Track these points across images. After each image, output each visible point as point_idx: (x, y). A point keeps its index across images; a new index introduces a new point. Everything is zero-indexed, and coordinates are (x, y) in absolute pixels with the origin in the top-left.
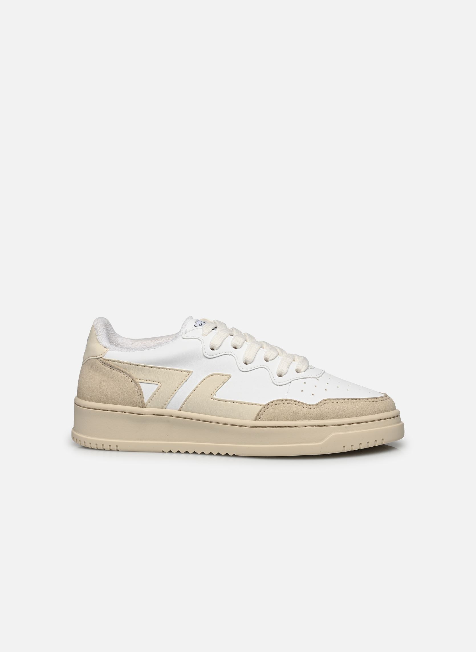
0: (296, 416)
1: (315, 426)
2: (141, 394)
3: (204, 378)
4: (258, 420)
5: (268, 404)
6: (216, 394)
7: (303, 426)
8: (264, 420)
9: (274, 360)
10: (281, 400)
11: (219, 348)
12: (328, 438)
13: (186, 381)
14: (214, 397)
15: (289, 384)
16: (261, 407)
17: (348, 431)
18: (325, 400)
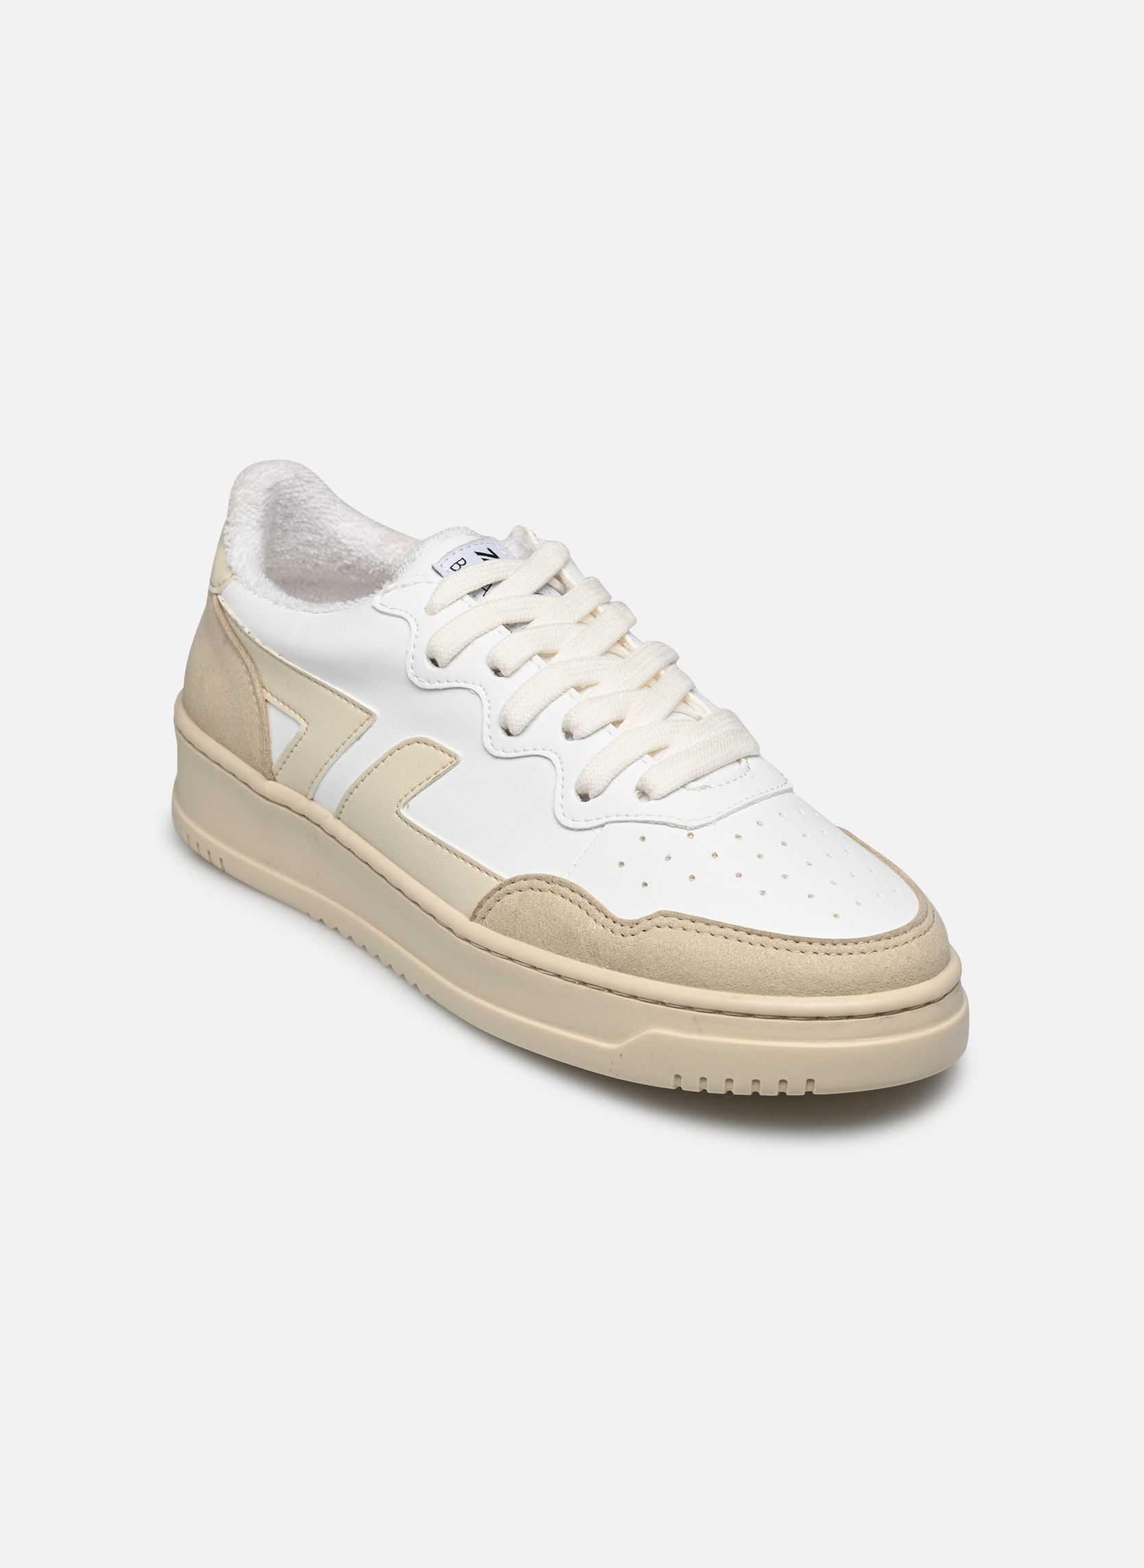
0: (566, 943)
1: (610, 991)
2: (266, 739)
3: (397, 743)
4: (478, 922)
5: (512, 882)
6: (409, 803)
7: (578, 981)
8: (494, 927)
9: (586, 740)
10: (550, 880)
11: (448, 663)
12: (638, 1036)
13: (359, 738)
14: (403, 812)
15: (598, 830)
16: (496, 883)
17: (700, 1031)
18: (666, 915)
